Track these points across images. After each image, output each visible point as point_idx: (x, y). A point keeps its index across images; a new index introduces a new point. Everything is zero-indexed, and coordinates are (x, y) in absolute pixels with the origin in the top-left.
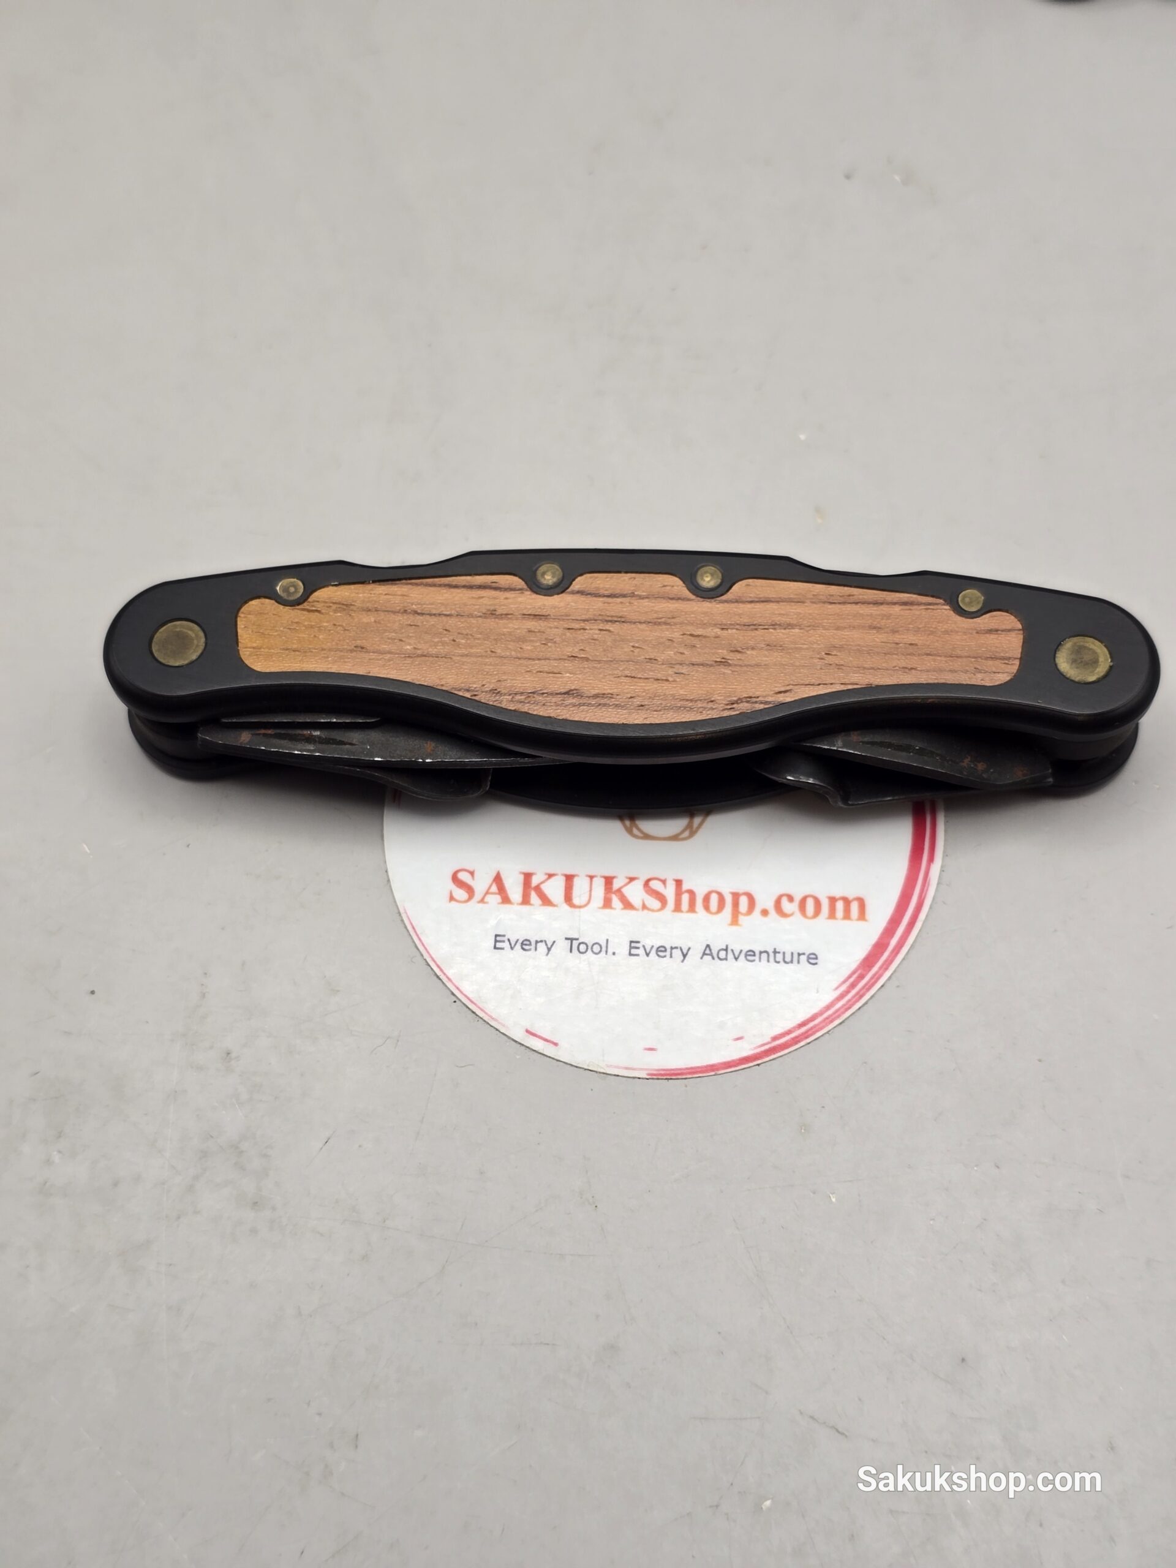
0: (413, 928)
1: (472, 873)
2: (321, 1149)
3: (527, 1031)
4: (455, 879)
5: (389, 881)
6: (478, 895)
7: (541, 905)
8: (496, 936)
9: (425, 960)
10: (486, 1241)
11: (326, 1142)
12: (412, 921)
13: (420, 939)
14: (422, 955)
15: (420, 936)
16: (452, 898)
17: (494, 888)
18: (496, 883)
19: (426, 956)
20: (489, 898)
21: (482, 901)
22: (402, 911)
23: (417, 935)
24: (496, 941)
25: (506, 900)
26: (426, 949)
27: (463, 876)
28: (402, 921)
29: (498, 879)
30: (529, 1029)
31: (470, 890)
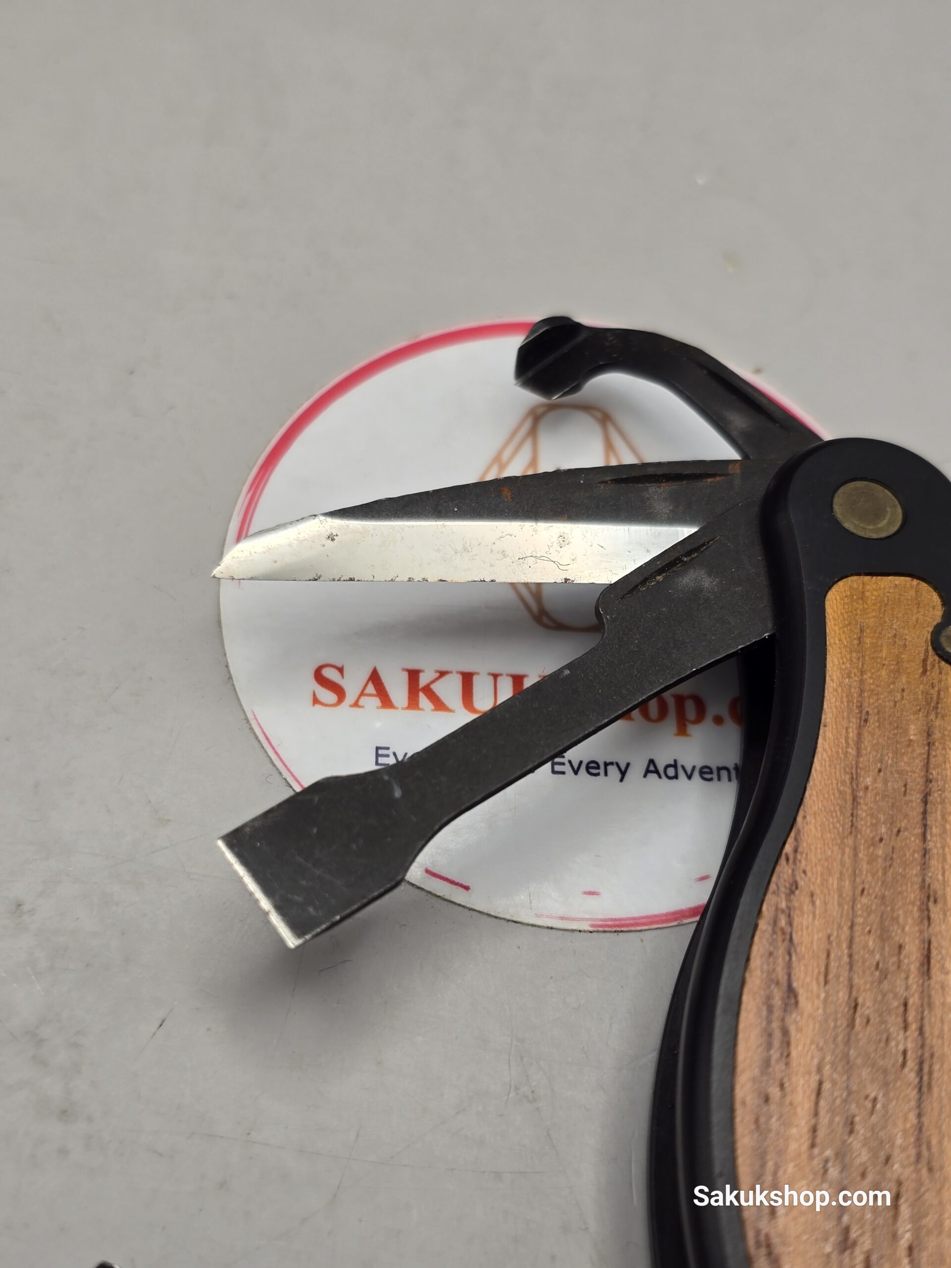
0: (267, 739)
1: (341, 670)
2: (154, 1034)
3: (427, 871)
4: (319, 677)
5: (230, 678)
6: (350, 697)
7: (433, 710)
8: (378, 749)
9: (285, 779)
10: (392, 1157)
11: (161, 1026)
12: (264, 730)
13: (276, 753)
14: (280, 773)
15: (276, 748)
16: (316, 701)
17: (371, 689)
18: (373, 683)
19: (286, 774)
20: (363, 701)
21: (356, 704)
22: (250, 716)
23: (273, 748)
24: (378, 755)
25: (386, 701)
26: (286, 766)
27: (330, 674)
28: (251, 729)
29: (375, 678)
30: (430, 869)
31: (339, 691)
